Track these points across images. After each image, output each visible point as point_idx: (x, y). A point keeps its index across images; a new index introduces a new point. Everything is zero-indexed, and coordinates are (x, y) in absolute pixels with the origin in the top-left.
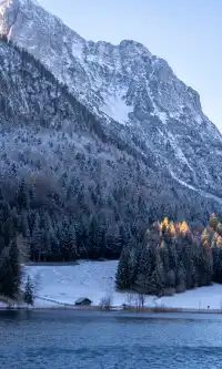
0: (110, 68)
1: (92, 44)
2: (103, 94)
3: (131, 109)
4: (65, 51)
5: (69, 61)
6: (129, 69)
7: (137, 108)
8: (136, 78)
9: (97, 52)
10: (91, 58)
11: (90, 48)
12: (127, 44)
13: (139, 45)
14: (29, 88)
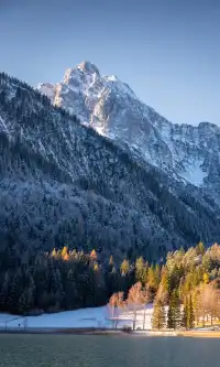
0: (191, 144)
1: (177, 126)
2: (185, 164)
3: (206, 175)
4: (152, 132)
5: (156, 140)
6: (205, 145)
7: (211, 174)
8: (211, 151)
9: (180, 132)
10: (176, 137)
11: (176, 129)
12: (204, 125)
13: (213, 126)
14: (92, 156)
